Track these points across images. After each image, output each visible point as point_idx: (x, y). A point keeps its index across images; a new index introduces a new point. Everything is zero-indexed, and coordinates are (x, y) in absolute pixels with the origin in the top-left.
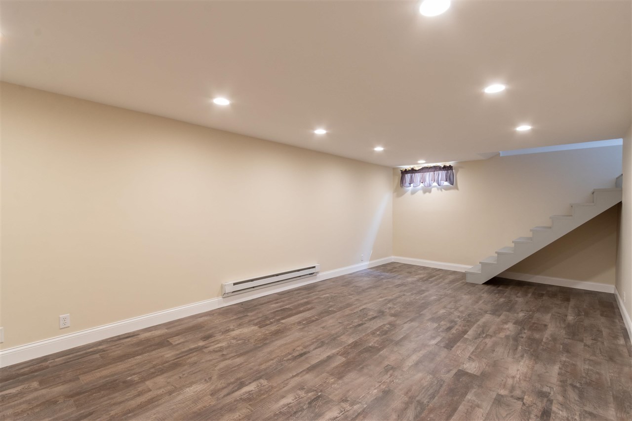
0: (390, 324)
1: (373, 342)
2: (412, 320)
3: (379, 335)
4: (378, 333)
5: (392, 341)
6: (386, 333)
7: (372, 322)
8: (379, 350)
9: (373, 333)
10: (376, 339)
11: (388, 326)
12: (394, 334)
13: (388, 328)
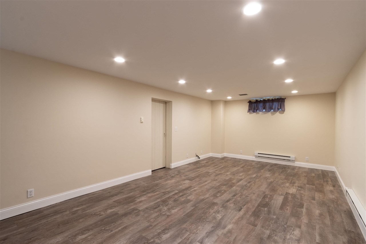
0: (217, 197)
1: (224, 188)
2: (203, 200)
3: (222, 191)
4: (223, 191)
5: (215, 188)
6: (218, 192)
7: (228, 198)
8: (220, 185)
9: (225, 191)
10: (223, 189)
11: (218, 195)
12: (215, 191)
13: (218, 194)
